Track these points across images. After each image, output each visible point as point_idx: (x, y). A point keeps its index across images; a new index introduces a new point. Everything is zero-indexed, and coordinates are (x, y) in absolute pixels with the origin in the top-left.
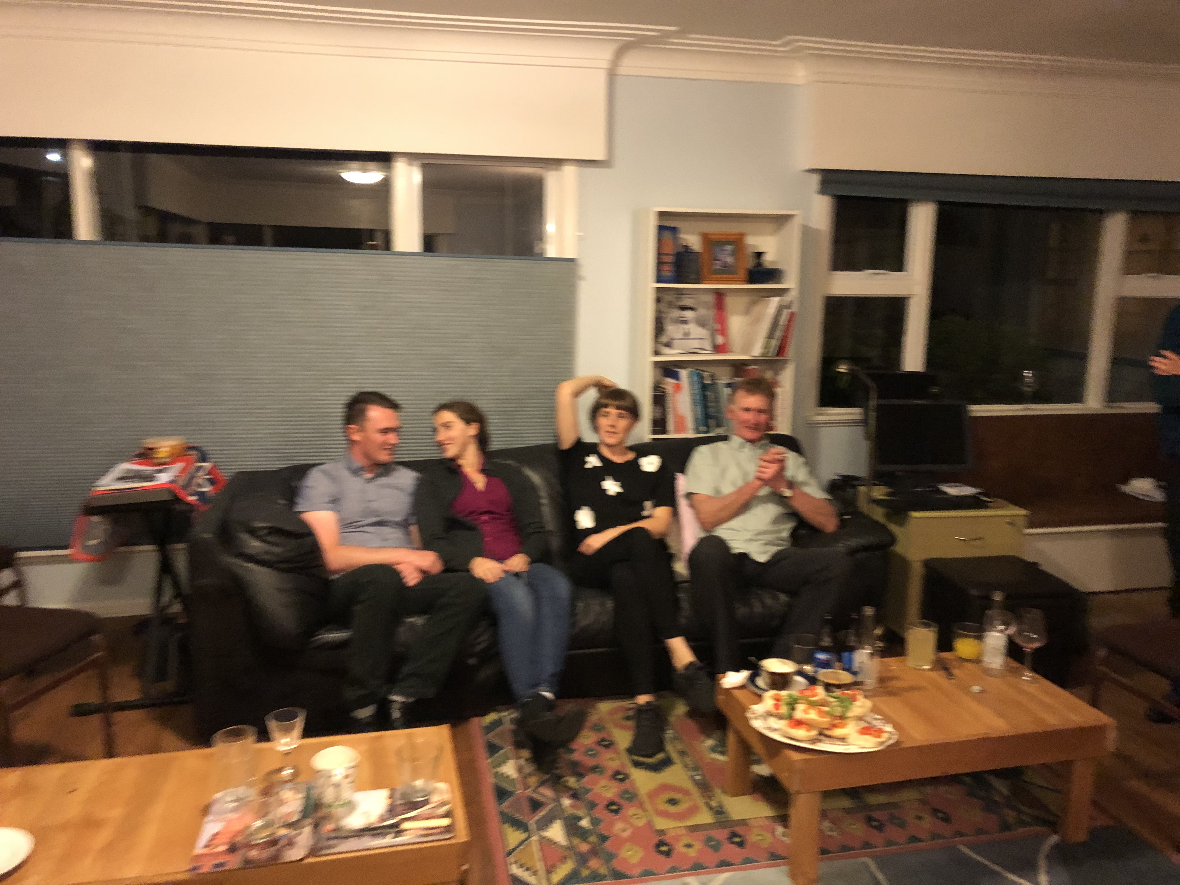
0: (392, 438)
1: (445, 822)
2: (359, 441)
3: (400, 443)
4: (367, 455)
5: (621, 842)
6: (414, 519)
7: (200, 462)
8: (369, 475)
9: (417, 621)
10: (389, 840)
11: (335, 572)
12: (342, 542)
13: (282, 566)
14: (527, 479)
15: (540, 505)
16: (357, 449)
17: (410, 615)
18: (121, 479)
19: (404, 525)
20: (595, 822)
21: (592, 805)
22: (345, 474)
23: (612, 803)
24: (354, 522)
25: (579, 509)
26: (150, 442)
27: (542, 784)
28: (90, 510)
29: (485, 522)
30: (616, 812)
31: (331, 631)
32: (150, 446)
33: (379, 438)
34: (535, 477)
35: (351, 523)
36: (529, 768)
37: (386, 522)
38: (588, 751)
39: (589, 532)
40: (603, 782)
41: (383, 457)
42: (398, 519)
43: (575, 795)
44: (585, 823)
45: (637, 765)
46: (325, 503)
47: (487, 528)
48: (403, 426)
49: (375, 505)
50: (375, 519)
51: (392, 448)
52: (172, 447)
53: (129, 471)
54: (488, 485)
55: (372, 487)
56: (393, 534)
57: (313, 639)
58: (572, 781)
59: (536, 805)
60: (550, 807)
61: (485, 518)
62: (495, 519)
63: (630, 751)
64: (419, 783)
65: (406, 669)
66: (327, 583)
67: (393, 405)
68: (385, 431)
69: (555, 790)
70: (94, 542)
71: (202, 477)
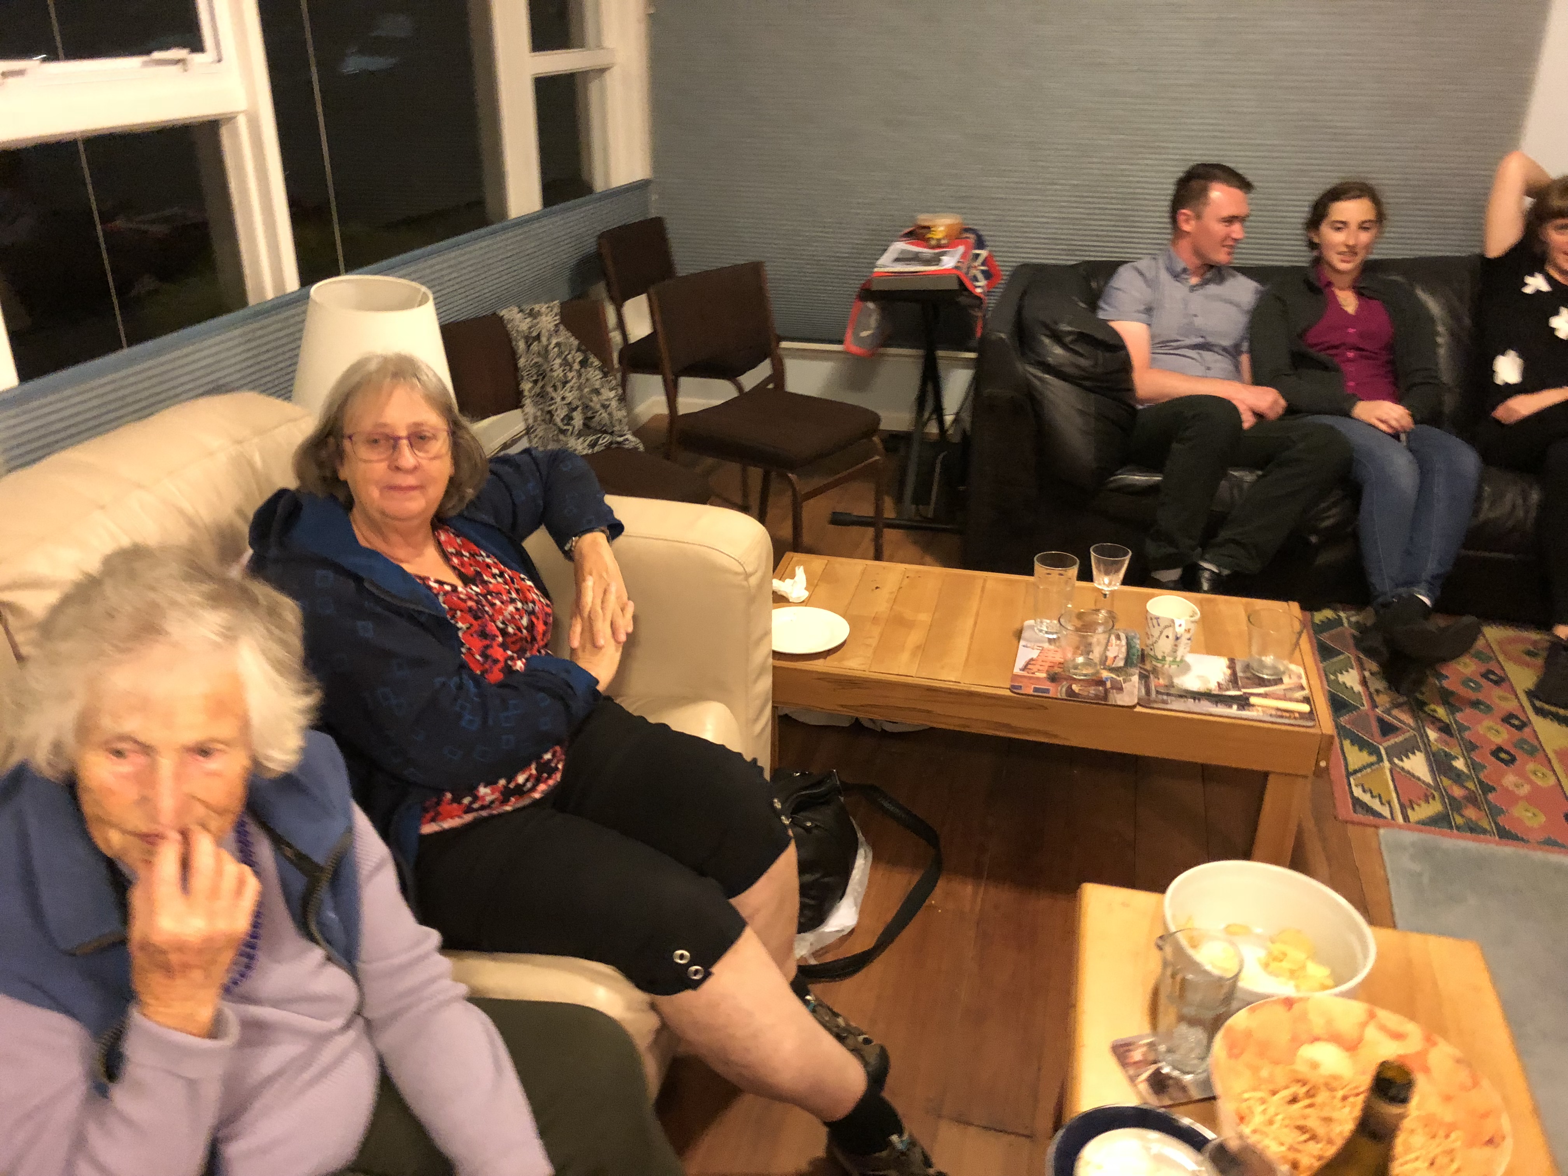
0: (1237, 231)
1: (1305, 708)
2: (1188, 233)
3: (1247, 238)
4: (1197, 252)
5: (1514, 799)
6: (1245, 346)
7: (975, 249)
8: (1194, 280)
9: (1248, 477)
10: (1234, 710)
11: (1142, 401)
12: (1152, 363)
13: (1087, 383)
14: (1421, 307)
15: (1436, 345)
16: (1185, 244)
17: (1237, 466)
18: (897, 260)
19: (1233, 352)
20: (1474, 766)
21: (1470, 747)
22: (1165, 277)
23: (1500, 749)
24: (1172, 341)
25: (1503, 354)
26: (923, 219)
27: (1397, 706)
28: (867, 294)
29: (1349, 360)
30: (1506, 762)
31: (1132, 472)
32: (926, 224)
33: (1220, 229)
34: (1433, 306)
35: (1168, 342)
36: (1377, 684)
37: (1213, 345)
38: (1466, 682)
39: (1510, 391)
40: (1487, 723)
41: (1221, 257)
42: (1227, 343)
43: (1445, 729)
44: (1459, 764)
45: (1539, 712)
46: (1139, 312)
47: (1350, 368)
48: (1253, 213)
49: (1199, 322)
50: (1200, 340)
51: (1232, 244)
52: (949, 227)
53: (903, 252)
54: (1360, 309)
55: (1197, 297)
56: (1219, 362)
57: (1112, 479)
58: (1441, 712)
59: (1387, 729)
60: (1407, 735)
61: (1351, 355)
62: (1361, 357)
63: (1531, 695)
64: (1269, 660)
65: (1224, 534)
66: (1133, 412)
67: (1244, 185)
68: (1230, 220)
69: (1415, 717)
70: (864, 334)
71: (977, 270)
